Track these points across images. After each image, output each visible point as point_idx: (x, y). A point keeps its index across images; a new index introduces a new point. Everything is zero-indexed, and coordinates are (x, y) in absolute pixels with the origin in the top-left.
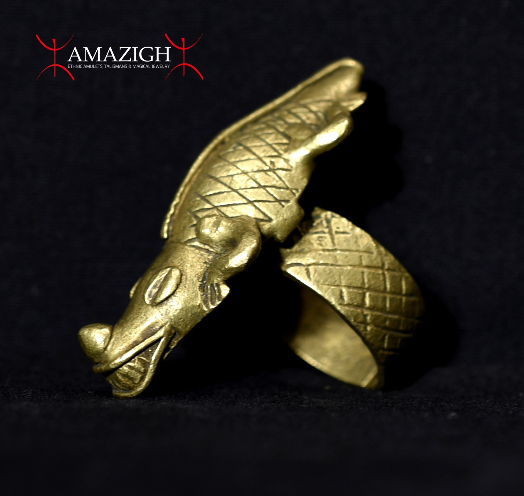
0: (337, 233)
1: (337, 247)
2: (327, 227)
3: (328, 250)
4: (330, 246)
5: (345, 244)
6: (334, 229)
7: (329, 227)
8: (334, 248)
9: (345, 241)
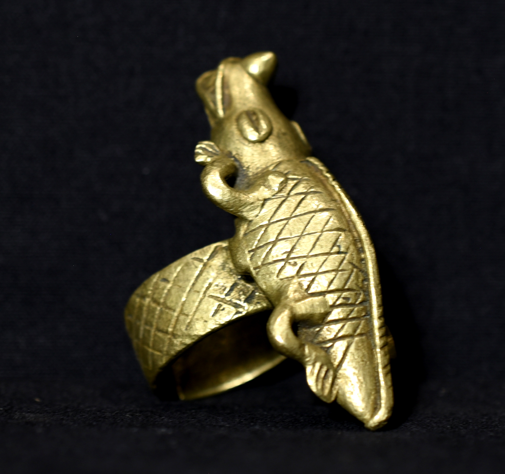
0: (220, 306)
1: (206, 298)
2: (230, 301)
3: (208, 288)
4: (211, 292)
5: (205, 307)
6: (224, 306)
7: (230, 303)
8: (207, 295)
9: (208, 308)
